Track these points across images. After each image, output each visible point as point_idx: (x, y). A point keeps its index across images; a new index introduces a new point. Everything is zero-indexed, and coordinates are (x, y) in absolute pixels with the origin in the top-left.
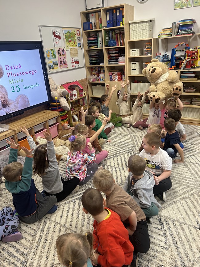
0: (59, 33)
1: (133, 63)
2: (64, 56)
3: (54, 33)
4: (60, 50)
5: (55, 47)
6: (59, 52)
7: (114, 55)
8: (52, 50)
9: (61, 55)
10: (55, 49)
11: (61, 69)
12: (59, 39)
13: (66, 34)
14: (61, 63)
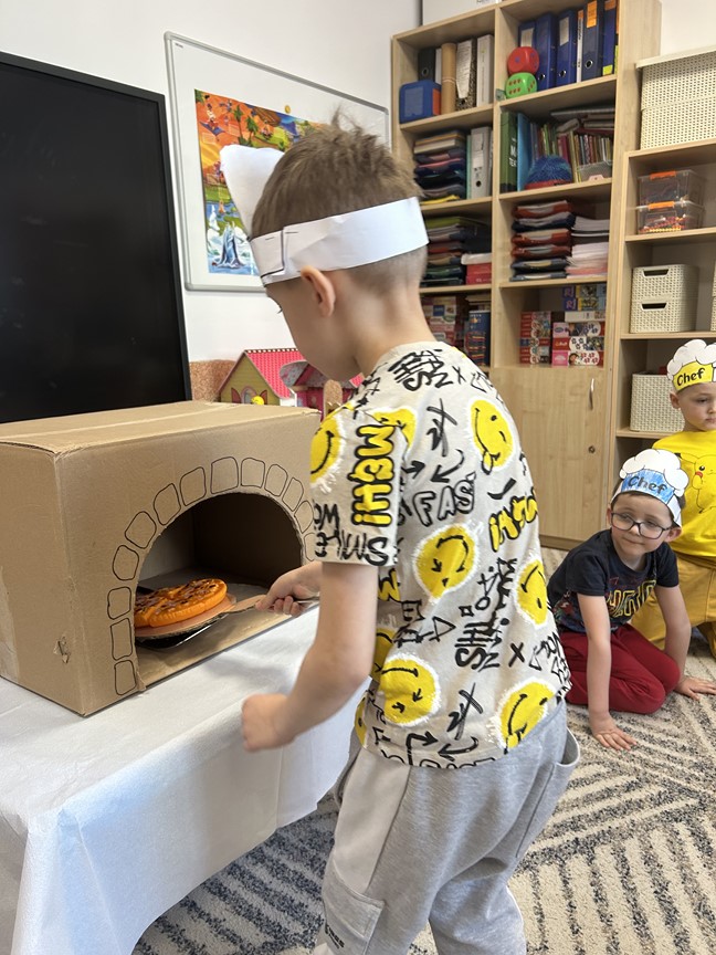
1: (647, 273)
7: (547, 234)
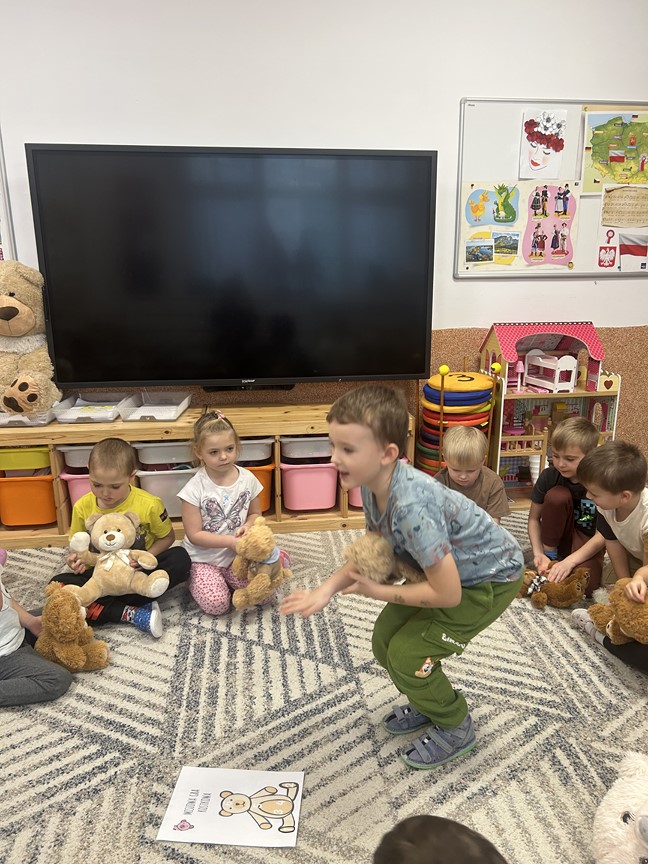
0: (559, 126)
2: (563, 219)
3: (530, 125)
4: (545, 193)
5: (520, 179)
6: (536, 201)
8: (502, 189)
9: (544, 213)
10: (520, 185)
11: (531, 264)
12: (551, 150)
13: (597, 129)
14: (539, 244)
